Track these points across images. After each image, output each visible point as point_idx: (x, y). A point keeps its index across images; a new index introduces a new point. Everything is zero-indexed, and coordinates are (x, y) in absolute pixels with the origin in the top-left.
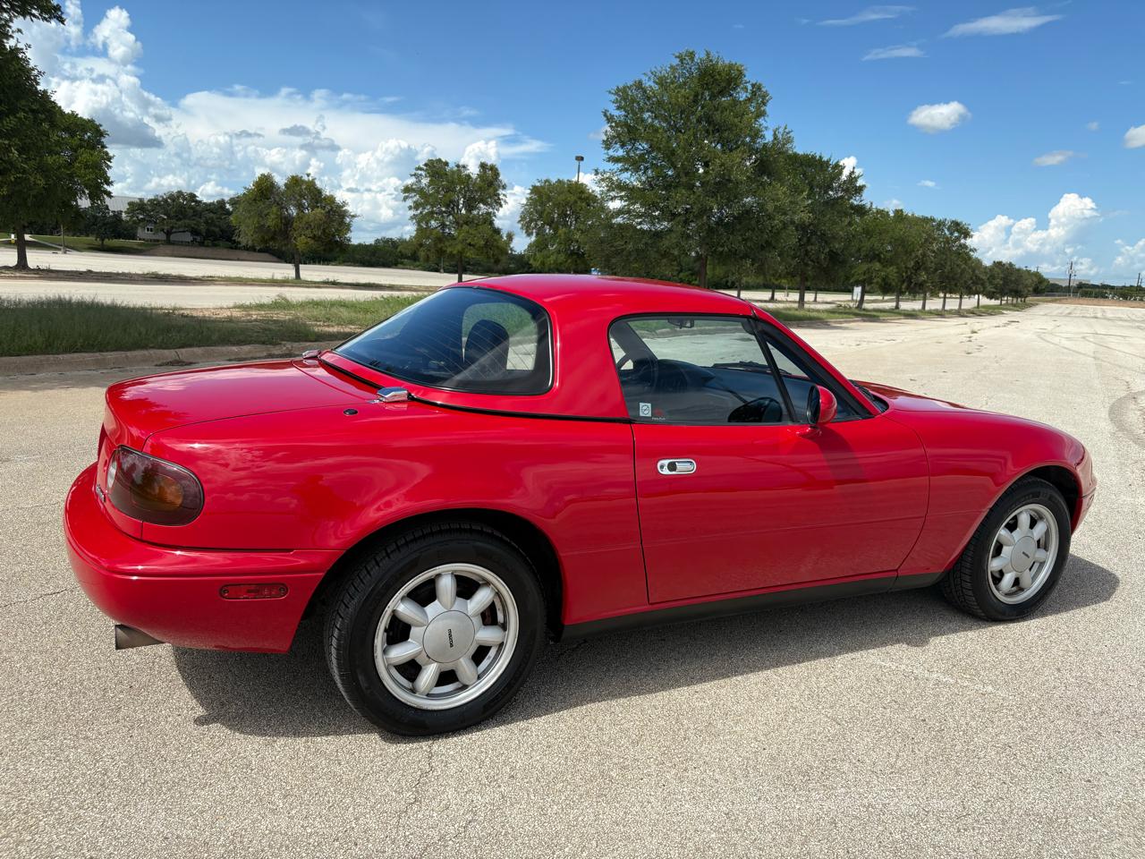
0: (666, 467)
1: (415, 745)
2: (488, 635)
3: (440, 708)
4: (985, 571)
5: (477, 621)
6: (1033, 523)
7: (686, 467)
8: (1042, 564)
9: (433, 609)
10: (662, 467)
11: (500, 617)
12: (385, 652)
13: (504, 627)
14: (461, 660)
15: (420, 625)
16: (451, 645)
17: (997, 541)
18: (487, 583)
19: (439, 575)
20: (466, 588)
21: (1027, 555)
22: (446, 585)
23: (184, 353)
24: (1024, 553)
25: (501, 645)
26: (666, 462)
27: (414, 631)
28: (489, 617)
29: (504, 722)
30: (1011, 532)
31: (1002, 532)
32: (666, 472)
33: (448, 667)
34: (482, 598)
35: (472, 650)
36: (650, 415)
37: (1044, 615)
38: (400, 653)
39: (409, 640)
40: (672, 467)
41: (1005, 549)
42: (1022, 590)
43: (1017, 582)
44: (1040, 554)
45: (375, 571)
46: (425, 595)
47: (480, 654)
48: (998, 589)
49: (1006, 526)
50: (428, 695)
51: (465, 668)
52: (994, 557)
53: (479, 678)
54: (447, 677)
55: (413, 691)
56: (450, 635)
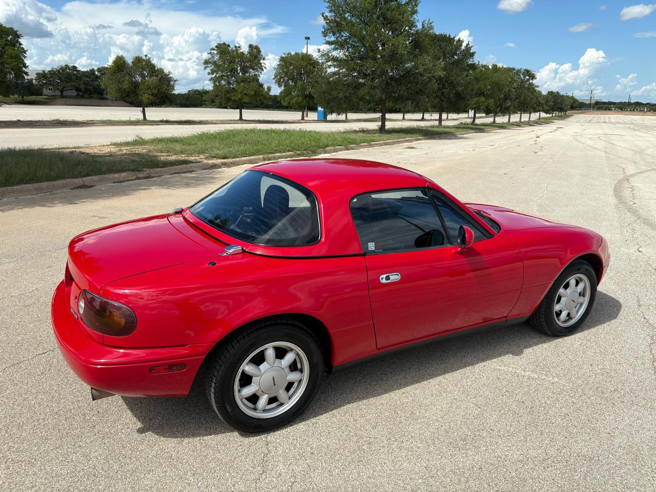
0: (384, 279)
1: (258, 438)
2: (293, 376)
3: (270, 417)
4: (552, 312)
5: (287, 370)
6: (577, 283)
7: (395, 277)
8: (581, 304)
9: (263, 367)
10: (382, 279)
11: (299, 366)
12: (239, 391)
13: (301, 371)
14: (280, 391)
15: (257, 376)
16: (275, 385)
17: (559, 295)
18: (291, 350)
19: (266, 349)
20: (280, 353)
21: (574, 302)
22: (270, 353)
23: (87, 180)
24: (572, 300)
25: (300, 381)
26: (384, 276)
27: (254, 379)
28: (293, 367)
29: (303, 420)
30: (566, 289)
31: (561, 290)
32: (384, 281)
33: (272, 395)
34: (289, 358)
35: (286, 385)
36: (374, 249)
37: (582, 330)
38: (248, 391)
39: (252, 384)
40: (388, 278)
41: (563, 299)
42: (571, 318)
43: (569, 315)
44: (581, 299)
45: (232, 351)
46: (259, 360)
47: (289, 386)
48: (558, 320)
49: (563, 287)
50: (263, 411)
51: (282, 395)
52: (557, 303)
53: (290, 398)
54: (272, 400)
55: (255, 409)
56: (274, 380)
